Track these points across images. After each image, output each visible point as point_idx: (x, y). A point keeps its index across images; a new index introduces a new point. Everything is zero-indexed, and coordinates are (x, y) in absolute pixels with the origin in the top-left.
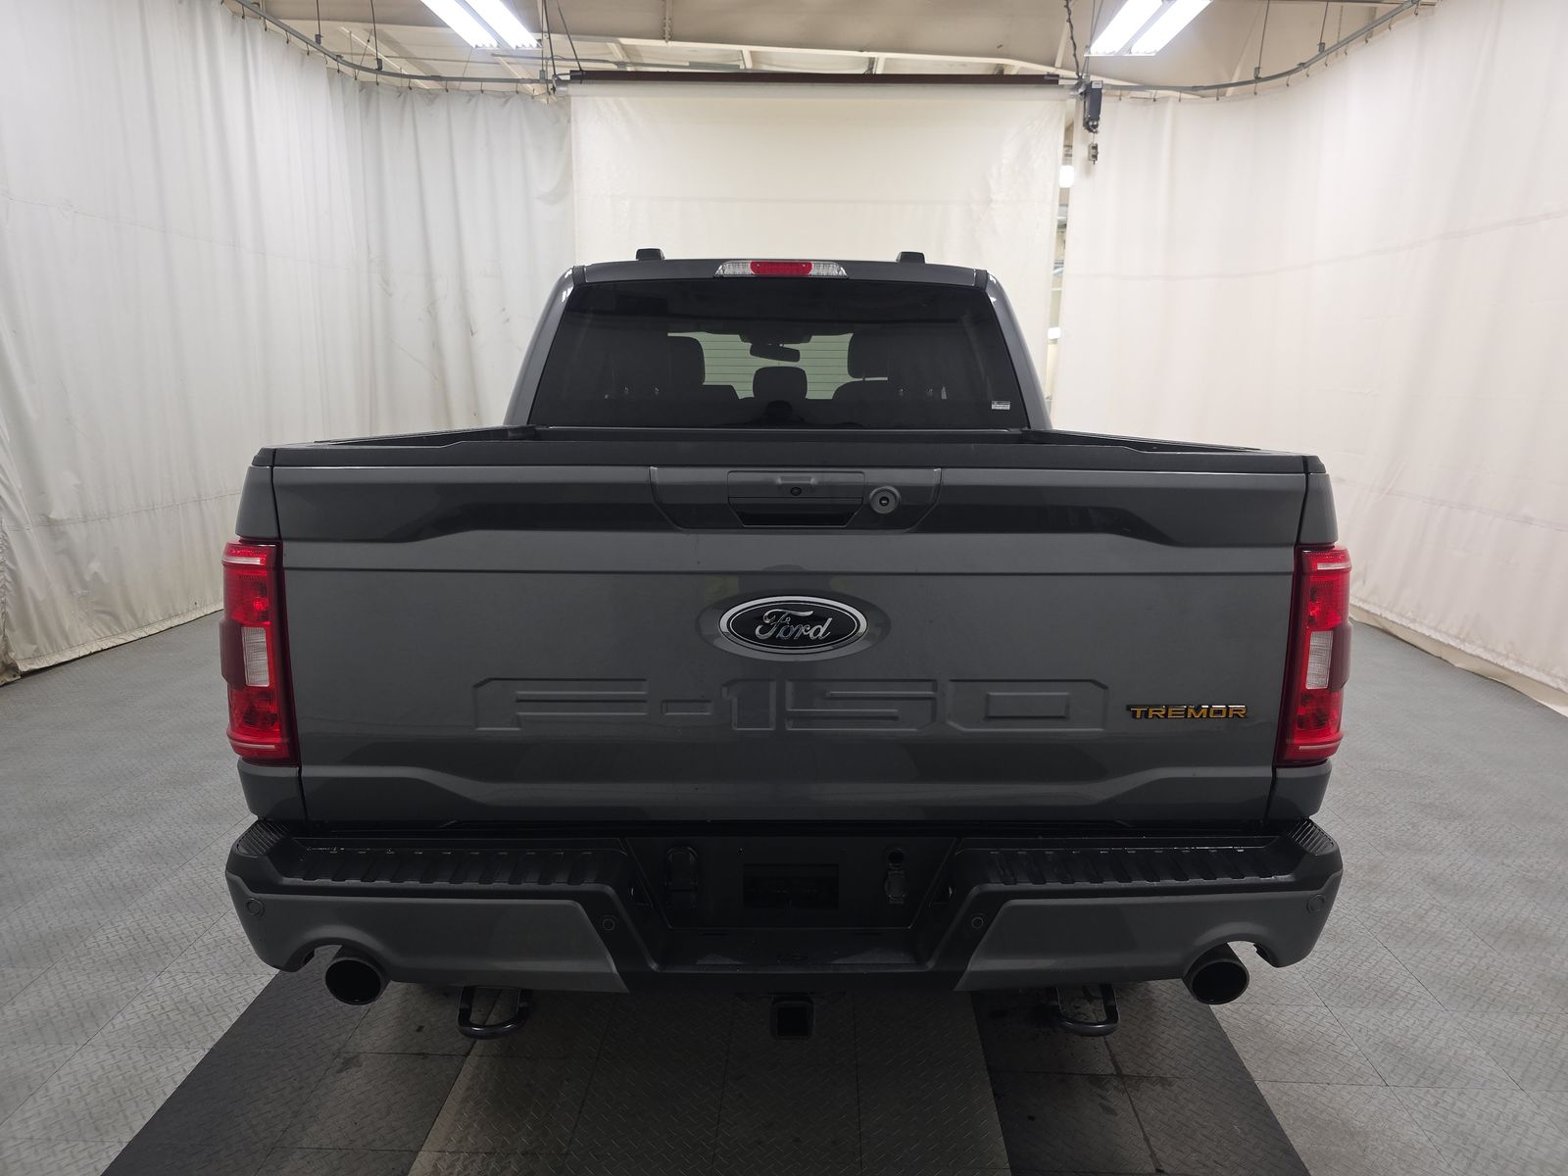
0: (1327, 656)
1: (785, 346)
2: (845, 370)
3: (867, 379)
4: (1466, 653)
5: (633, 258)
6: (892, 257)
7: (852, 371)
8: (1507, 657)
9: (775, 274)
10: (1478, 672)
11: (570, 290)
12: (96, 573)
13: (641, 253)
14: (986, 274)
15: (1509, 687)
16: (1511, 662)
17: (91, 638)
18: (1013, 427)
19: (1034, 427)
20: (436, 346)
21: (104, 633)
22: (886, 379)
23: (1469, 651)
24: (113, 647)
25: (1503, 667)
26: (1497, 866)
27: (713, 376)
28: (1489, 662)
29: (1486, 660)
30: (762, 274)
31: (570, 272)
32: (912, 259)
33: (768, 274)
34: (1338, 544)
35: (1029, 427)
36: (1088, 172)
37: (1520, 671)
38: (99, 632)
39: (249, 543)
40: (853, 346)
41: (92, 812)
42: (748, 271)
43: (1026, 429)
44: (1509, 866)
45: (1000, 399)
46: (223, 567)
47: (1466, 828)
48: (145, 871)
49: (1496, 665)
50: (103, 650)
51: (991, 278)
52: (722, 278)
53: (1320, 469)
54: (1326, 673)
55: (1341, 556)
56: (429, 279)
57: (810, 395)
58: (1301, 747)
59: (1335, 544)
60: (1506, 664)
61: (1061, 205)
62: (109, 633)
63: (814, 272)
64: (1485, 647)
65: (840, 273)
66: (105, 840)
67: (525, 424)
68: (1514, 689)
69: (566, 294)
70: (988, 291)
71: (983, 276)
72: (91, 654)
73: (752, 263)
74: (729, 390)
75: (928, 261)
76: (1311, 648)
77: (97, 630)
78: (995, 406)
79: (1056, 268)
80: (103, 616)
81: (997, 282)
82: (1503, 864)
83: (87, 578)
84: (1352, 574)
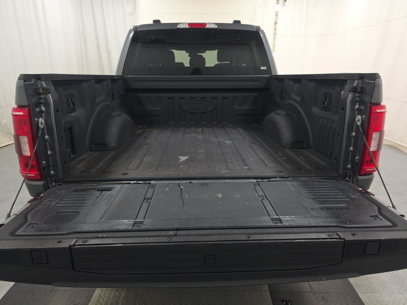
0: (377, 140)
1: (199, 54)
2: (216, 60)
3: (223, 63)
4: (387, 140)
5: (152, 23)
6: (231, 22)
7: (218, 61)
8: (398, 141)
9: (196, 27)
10: (390, 145)
11: (133, 33)
12: (5, 123)
13: (154, 21)
14: (259, 27)
15: (398, 149)
16: (399, 142)
17: (5, 141)
18: (267, 75)
19: (273, 74)
20: (100, 58)
21: (9, 140)
22: (229, 62)
23: (387, 139)
24: (12, 144)
25: (397, 144)
26: (400, 199)
27: (177, 60)
28: (393, 142)
29: (392, 142)
30: (191, 27)
31: (133, 27)
32: (237, 22)
33: (193, 27)
34: (382, 104)
35: (272, 74)
36: (284, 5)
37: (402, 144)
38: (7, 140)
39: (20, 107)
40: (218, 53)
41: (3, 191)
42: (187, 26)
43: (271, 75)
44: (404, 199)
45: (263, 66)
46: (12, 116)
47: (391, 188)
48: (18, 207)
49: (395, 143)
50: (9, 145)
51: (261, 28)
52: (179, 28)
53: (379, 77)
54: (377, 146)
55: (383, 107)
56: (97, 38)
57: (207, 65)
58: (367, 170)
59: (382, 103)
60: (398, 143)
61: (276, 16)
62: (10, 140)
63: (207, 26)
64: (392, 138)
65: (215, 27)
66: (6, 199)
67: (121, 75)
68: (399, 149)
69: (131, 35)
70: (260, 32)
71: (258, 28)
72: (6, 146)
73: (188, 24)
74: (182, 64)
75: (242, 23)
76: (373, 138)
77: (7, 139)
78: (262, 68)
79: (274, 35)
80: (8, 135)
81: (263, 30)
82: (402, 198)
83: (3, 124)
84: (386, 113)
